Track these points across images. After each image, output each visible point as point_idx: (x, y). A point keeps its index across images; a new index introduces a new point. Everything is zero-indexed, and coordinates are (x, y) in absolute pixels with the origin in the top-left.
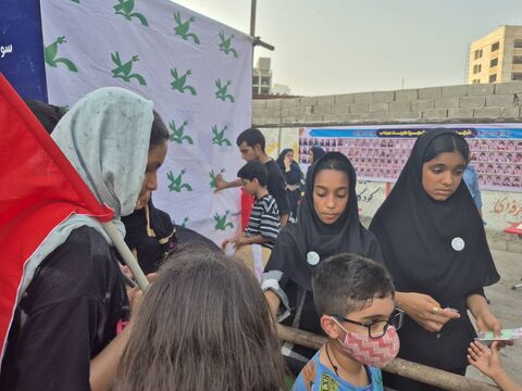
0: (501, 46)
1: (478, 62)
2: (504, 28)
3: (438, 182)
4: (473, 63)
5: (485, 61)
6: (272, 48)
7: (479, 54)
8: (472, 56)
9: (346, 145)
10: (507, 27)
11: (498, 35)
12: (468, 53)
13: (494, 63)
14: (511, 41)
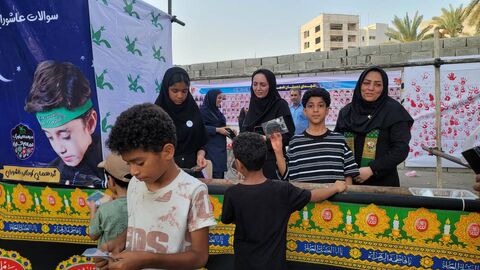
0: (321, 28)
1: (307, 40)
2: (322, 16)
3: (177, 97)
4: (303, 41)
5: (312, 39)
6: (183, 24)
7: (307, 34)
8: (303, 35)
9: (229, 99)
10: (324, 15)
11: (319, 21)
12: (300, 34)
13: (318, 40)
14: (328, 24)
